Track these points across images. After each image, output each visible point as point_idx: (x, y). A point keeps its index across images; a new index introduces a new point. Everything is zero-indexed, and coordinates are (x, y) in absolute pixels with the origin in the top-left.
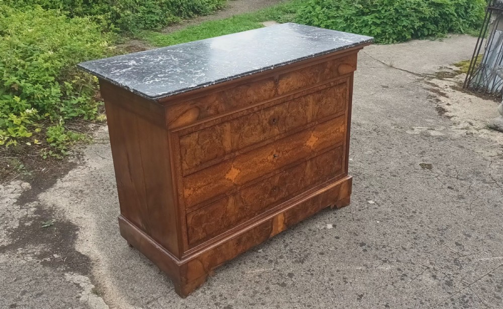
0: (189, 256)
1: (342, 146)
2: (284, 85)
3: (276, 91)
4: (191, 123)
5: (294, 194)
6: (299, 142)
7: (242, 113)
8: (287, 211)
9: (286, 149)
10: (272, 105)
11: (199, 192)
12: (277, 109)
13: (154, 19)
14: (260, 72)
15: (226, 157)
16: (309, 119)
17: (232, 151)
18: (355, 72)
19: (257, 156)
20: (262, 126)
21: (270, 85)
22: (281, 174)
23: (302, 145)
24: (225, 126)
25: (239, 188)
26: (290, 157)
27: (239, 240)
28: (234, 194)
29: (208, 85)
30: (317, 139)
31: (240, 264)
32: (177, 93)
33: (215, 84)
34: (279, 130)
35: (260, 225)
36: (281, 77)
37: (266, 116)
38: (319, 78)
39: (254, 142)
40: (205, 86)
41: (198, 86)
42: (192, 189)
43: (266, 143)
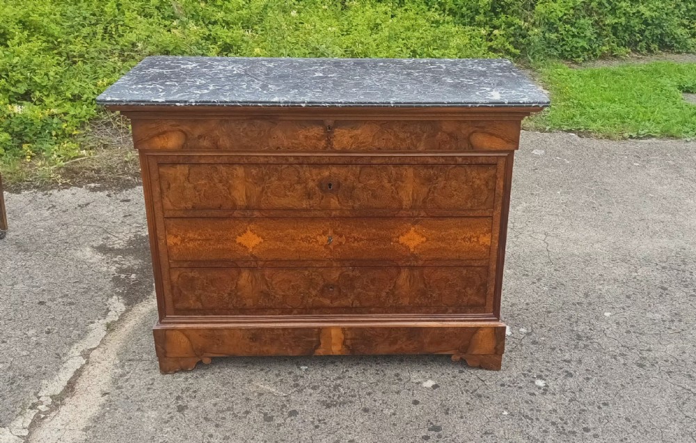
0: (174, 323)
1: (487, 268)
2: (343, 137)
3: (329, 142)
4: (176, 151)
5: (373, 309)
6: (382, 233)
7: (266, 159)
8: (350, 328)
9: (355, 235)
10: (324, 162)
11: (191, 245)
12: (334, 170)
13: (579, 45)
14: (280, 106)
15: (236, 214)
16: (407, 202)
17: (247, 208)
18: (516, 151)
19: (294, 228)
20: (306, 187)
21: (316, 131)
22: (344, 269)
23: (390, 240)
24: (236, 169)
25: (260, 263)
26: (363, 250)
27: (256, 335)
28: (252, 269)
29: (182, 104)
30: (424, 239)
31: (262, 370)
32: (132, 103)
33: (196, 105)
34: (340, 203)
35: (294, 329)
36: (337, 124)
37: (313, 177)
38: (422, 144)
39: (291, 206)
40: (178, 104)
41: (167, 101)
42: (179, 237)
43: (312, 214)
